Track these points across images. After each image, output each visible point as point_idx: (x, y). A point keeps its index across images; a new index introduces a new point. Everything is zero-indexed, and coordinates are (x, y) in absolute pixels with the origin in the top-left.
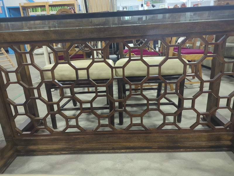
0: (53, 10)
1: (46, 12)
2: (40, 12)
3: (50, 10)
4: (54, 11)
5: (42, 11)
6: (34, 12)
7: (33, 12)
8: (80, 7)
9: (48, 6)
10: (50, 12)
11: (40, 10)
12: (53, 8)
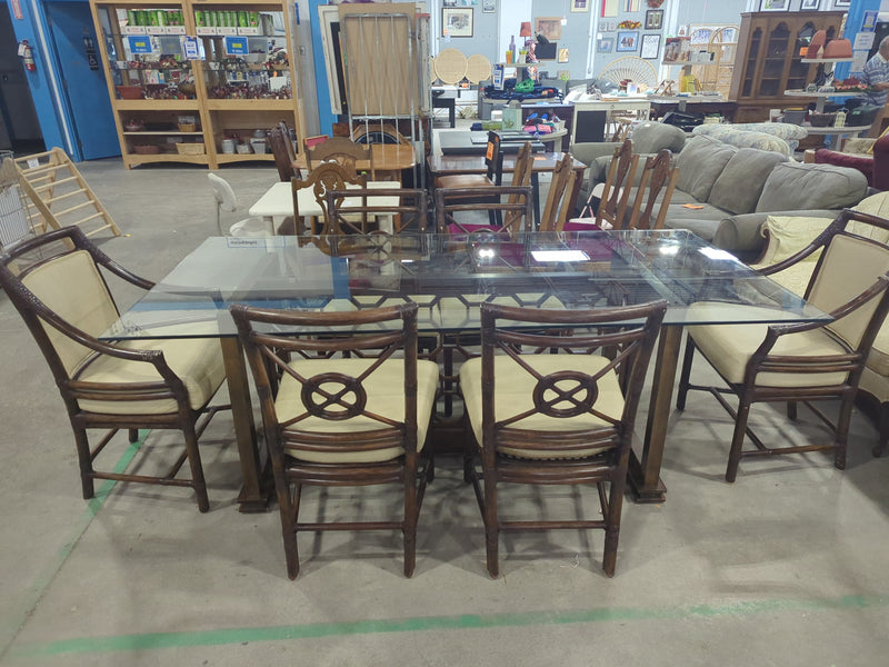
0: (208, 23)
1: (183, 27)
2: (162, 26)
3: (198, 21)
4: (212, 25)
5: (168, 25)
6: (143, 27)
7: (137, 24)
8: (297, 11)
9: (191, 7)
10: (197, 28)
11: (161, 21)
12: (207, 16)
